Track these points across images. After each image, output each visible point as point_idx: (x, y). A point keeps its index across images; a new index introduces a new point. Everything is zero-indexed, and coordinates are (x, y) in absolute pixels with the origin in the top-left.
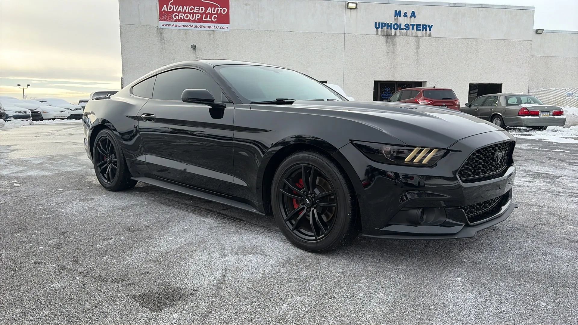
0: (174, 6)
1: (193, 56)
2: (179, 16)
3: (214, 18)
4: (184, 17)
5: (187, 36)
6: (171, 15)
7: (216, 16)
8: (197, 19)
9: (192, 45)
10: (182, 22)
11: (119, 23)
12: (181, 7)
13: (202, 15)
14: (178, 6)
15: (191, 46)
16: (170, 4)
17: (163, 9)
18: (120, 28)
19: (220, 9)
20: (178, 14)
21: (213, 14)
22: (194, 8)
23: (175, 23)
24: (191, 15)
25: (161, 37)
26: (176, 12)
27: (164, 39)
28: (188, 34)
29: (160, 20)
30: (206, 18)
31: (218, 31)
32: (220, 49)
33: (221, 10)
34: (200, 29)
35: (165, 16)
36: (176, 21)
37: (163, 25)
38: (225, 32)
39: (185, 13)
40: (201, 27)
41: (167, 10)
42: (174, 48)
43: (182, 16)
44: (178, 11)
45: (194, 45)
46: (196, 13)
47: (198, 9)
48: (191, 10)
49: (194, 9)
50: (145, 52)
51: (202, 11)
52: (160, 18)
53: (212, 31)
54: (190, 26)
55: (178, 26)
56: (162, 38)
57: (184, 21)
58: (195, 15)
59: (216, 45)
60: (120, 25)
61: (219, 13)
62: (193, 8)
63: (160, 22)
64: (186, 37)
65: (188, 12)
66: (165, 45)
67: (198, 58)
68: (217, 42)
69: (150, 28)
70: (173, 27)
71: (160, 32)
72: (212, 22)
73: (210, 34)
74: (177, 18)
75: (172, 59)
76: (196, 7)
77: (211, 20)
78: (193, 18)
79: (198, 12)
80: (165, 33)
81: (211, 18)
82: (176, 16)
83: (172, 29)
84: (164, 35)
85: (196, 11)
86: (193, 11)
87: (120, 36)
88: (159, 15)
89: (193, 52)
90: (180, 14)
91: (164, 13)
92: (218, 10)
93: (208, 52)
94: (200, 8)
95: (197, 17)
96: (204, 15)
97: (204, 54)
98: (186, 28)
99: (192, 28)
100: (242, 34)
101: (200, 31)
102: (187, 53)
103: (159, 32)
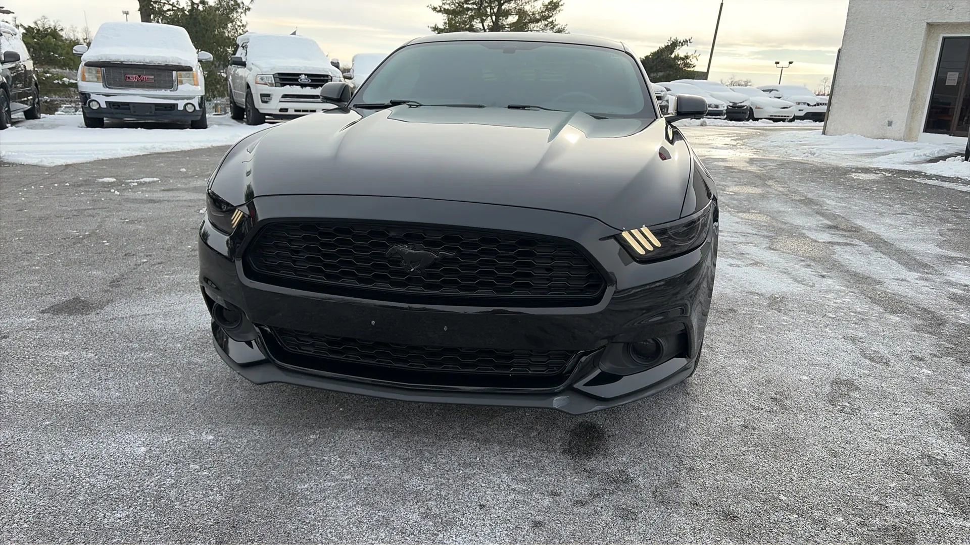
75: (948, 8)
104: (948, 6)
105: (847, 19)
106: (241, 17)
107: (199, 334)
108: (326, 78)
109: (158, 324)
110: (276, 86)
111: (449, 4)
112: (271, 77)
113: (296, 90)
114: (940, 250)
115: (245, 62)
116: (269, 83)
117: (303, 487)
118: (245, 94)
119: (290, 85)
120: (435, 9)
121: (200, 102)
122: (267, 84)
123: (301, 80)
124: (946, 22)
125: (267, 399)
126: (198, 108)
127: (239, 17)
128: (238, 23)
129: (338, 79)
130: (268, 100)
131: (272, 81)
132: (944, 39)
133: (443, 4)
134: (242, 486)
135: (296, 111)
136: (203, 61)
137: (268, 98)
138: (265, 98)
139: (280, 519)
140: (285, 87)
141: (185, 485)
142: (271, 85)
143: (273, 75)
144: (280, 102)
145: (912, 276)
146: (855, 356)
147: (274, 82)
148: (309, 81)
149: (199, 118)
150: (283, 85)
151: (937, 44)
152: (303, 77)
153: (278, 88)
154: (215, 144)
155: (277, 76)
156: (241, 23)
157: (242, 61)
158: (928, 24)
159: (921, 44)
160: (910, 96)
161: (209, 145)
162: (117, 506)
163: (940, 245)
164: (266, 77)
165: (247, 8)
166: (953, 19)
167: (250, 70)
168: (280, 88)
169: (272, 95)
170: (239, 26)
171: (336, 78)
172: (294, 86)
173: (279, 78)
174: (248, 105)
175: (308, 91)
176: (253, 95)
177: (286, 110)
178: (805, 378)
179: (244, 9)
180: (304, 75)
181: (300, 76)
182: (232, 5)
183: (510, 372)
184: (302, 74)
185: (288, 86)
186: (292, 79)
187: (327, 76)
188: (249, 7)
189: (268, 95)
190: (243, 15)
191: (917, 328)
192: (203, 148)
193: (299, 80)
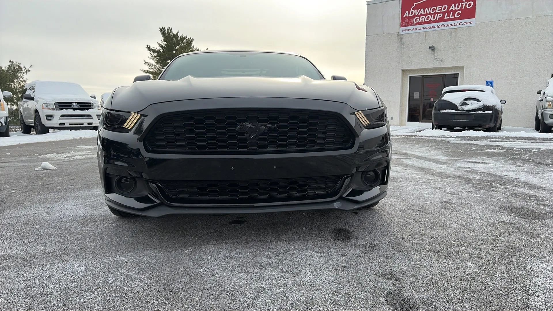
0: (416, 10)
1: (432, 57)
2: (419, 19)
3: (457, 14)
4: (425, 19)
5: (427, 38)
6: (412, 19)
7: (460, 12)
8: (438, 19)
9: (431, 46)
10: (422, 24)
11: (366, 35)
12: (422, 10)
13: (444, 13)
14: (419, 10)
15: (429, 47)
16: (412, 9)
17: (405, 15)
18: (366, 40)
19: (464, 4)
20: (418, 18)
21: (456, 11)
22: (437, 8)
23: (415, 27)
24: (433, 15)
25: (401, 42)
26: (418, 16)
27: (403, 44)
28: (428, 36)
29: (402, 26)
30: (448, 16)
31: (461, 28)
32: (461, 46)
33: (466, 4)
34: (441, 28)
35: (406, 21)
36: (416, 24)
37: (403, 31)
38: (469, 27)
39: (427, 14)
40: (442, 26)
41: (409, 15)
42: (413, 52)
43: (423, 19)
44: (419, 14)
45: (433, 46)
46: (438, 13)
47: (440, 9)
48: (433, 11)
49: (436, 10)
50: (385, 58)
51: (444, 9)
52: (401, 25)
53: (454, 28)
54: (431, 27)
55: (418, 30)
56: (401, 44)
57: (425, 23)
58: (436, 15)
59: (457, 44)
60: (366, 37)
61: (463, 8)
62: (435, 8)
63: (401, 28)
64: (425, 40)
65: (430, 14)
66: (404, 50)
67: (436, 59)
68: (459, 40)
69: (391, 35)
70: (414, 31)
71: (401, 38)
72: (455, 19)
73: (452, 32)
74: (418, 22)
75: (410, 63)
76: (438, 7)
77: (453, 17)
78: (434, 18)
79: (440, 11)
80: (404, 38)
81: (453, 15)
82: (417, 20)
83: (412, 33)
84: (404, 40)
85: (438, 10)
86: (435, 11)
87: (365, 46)
88: (400, 21)
89: (432, 53)
90: (421, 17)
91: (405, 19)
92: (462, 5)
93: (448, 51)
94: (442, 7)
95: (438, 17)
96: (446, 13)
97: (444, 54)
98: (426, 30)
99: (432, 29)
100: (489, 27)
101: (440, 31)
102: (425, 55)
103: (399, 38)
104: (410, 61)
105: (365, 69)
106: (23, 75)
107: (78, 218)
108: (89, 105)
109: (46, 216)
110: (56, 110)
111: (153, 69)
112: (53, 105)
113: (70, 112)
114: (447, 158)
115: (33, 97)
116: (51, 108)
117: (200, 271)
118: (33, 116)
119: (66, 109)
120: (144, 71)
121: (5, 121)
122: (49, 109)
123: (73, 106)
124: (410, 69)
125: (147, 239)
126: (4, 124)
127: (22, 76)
128: (21, 79)
129: (97, 105)
130: (51, 119)
131: (53, 107)
132: (410, 77)
133: (149, 68)
134: (161, 275)
135: (70, 124)
136: (6, 97)
137: (51, 117)
138: (49, 117)
139: (197, 285)
140: (63, 110)
141: (124, 279)
142: (54, 109)
143: (54, 103)
144: (60, 119)
145: (444, 166)
146: (442, 193)
147: (55, 107)
148: (78, 106)
149: (4, 131)
150: (62, 109)
151: (407, 79)
152: (74, 104)
153: (57, 111)
154: (21, 143)
155: (57, 104)
156: (23, 79)
157: (31, 97)
158: (402, 70)
159: (400, 79)
160: (399, 105)
161: (18, 143)
162: (85, 294)
163: (446, 156)
164: (49, 105)
165: (27, 70)
166: (412, 67)
167: (37, 102)
168: (59, 111)
169: (54, 115)
170: (22, 81)
171: (96, 105)
172: (69, 110)
173: (59, 105)
174: (36, 122)
175: (78, 112)
176: (40, 116)
177: (64, 124)
178: (427, 202)
179: (26, 71)
180: (75, 103)
181: (73, 104)
182: (17, 69)
183: (306, 194)
184: (74, 102)
185: (65, 110)
186: (67, 105)
187: (90, 103)
188: (29, 69)
189: (51, 116)
190: (25, 74)
191: (460, 182)
192: (14, 145)
193: (72, 106)
